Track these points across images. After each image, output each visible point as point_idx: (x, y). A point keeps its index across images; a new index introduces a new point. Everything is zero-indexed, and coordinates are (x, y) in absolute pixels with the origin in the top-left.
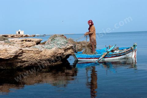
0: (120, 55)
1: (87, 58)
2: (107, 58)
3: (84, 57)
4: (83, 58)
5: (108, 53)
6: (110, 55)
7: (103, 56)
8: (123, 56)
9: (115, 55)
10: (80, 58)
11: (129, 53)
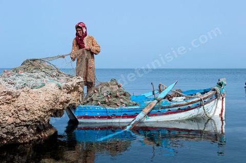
0: (189, 109)
1: (102, 117)
2: (156, 115)
3: (94, 114)
4: (93, 117)
5: (159, 101)
6: (163, 108)
7: (147, 110)
8: (196, 110)
9: (177, 108)
10: (86, 117)
11: (208, 102)
